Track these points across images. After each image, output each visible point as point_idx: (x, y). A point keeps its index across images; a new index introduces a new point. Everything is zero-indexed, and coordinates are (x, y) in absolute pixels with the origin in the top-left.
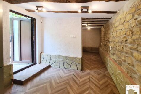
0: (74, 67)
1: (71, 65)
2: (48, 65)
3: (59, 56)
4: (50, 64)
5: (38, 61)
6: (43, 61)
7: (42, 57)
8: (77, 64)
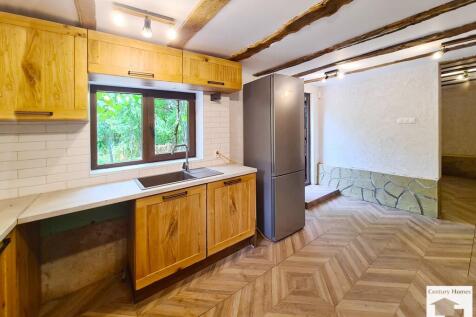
0: (408, 205)
1: (397, 198)
2: (334, 189)
3: (362, 172)
4: (340, 188)
5: (313, 180)
6: (324, 181)
7: (321, 171)
8: (420, 197)
